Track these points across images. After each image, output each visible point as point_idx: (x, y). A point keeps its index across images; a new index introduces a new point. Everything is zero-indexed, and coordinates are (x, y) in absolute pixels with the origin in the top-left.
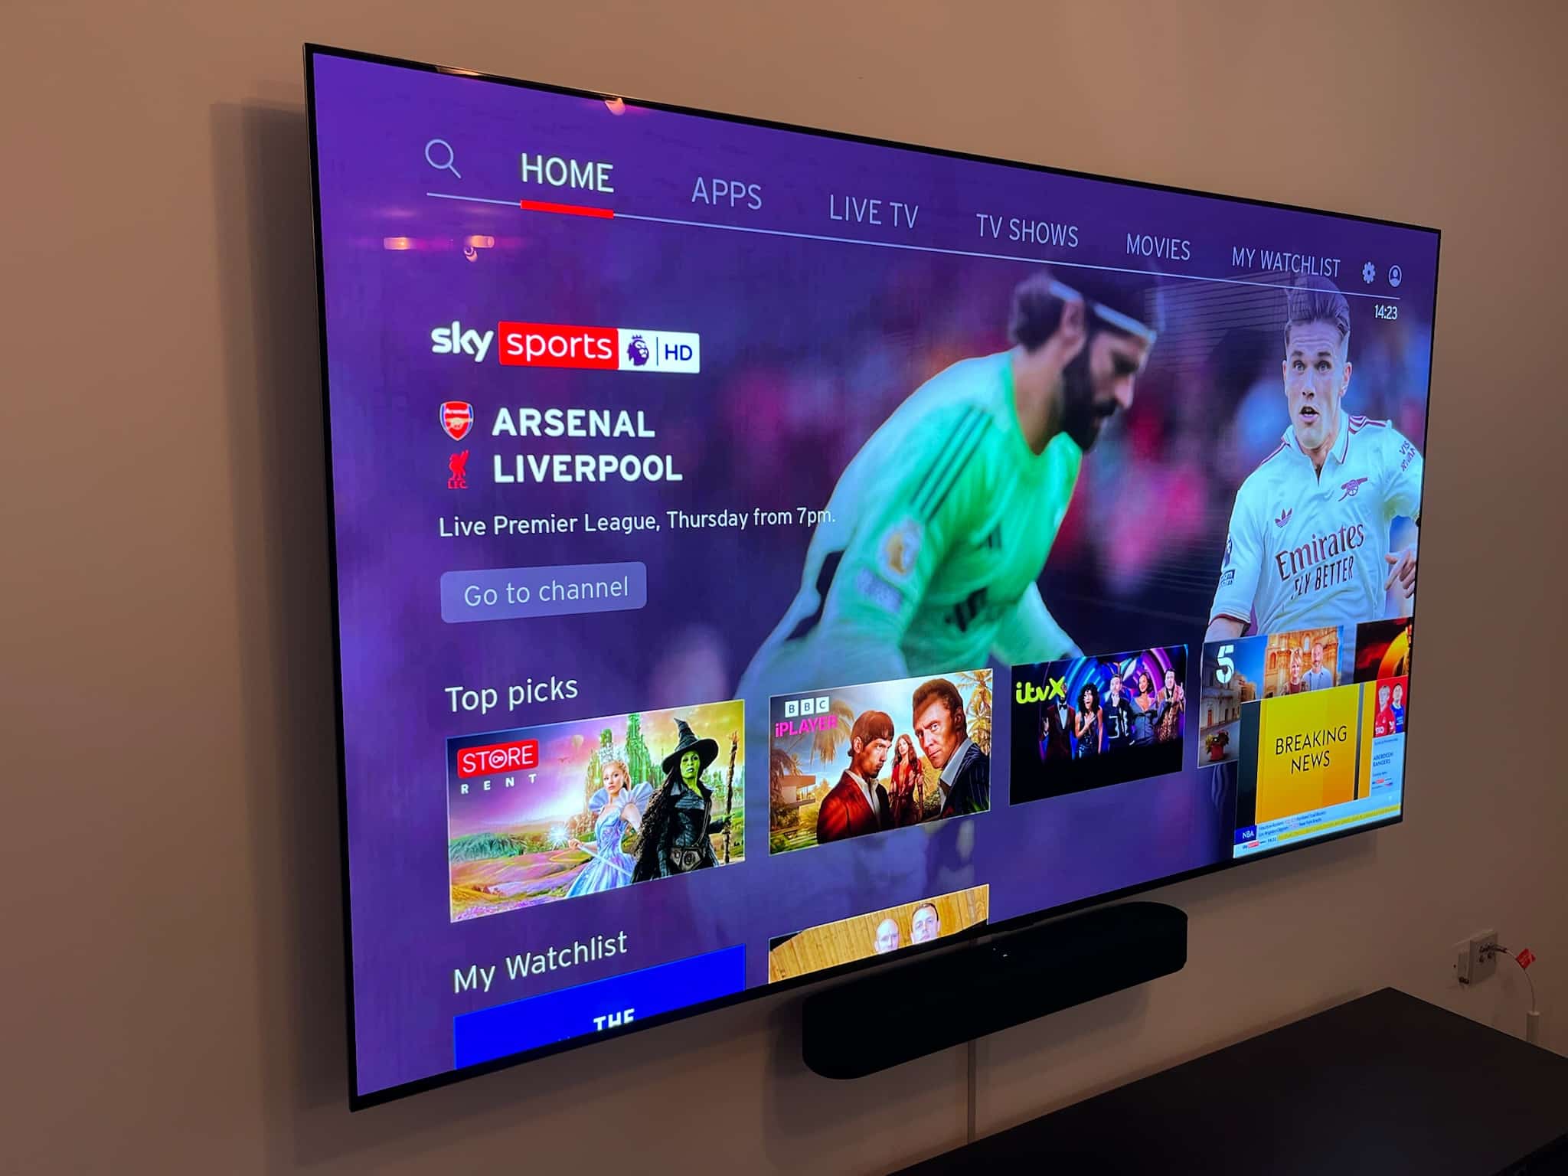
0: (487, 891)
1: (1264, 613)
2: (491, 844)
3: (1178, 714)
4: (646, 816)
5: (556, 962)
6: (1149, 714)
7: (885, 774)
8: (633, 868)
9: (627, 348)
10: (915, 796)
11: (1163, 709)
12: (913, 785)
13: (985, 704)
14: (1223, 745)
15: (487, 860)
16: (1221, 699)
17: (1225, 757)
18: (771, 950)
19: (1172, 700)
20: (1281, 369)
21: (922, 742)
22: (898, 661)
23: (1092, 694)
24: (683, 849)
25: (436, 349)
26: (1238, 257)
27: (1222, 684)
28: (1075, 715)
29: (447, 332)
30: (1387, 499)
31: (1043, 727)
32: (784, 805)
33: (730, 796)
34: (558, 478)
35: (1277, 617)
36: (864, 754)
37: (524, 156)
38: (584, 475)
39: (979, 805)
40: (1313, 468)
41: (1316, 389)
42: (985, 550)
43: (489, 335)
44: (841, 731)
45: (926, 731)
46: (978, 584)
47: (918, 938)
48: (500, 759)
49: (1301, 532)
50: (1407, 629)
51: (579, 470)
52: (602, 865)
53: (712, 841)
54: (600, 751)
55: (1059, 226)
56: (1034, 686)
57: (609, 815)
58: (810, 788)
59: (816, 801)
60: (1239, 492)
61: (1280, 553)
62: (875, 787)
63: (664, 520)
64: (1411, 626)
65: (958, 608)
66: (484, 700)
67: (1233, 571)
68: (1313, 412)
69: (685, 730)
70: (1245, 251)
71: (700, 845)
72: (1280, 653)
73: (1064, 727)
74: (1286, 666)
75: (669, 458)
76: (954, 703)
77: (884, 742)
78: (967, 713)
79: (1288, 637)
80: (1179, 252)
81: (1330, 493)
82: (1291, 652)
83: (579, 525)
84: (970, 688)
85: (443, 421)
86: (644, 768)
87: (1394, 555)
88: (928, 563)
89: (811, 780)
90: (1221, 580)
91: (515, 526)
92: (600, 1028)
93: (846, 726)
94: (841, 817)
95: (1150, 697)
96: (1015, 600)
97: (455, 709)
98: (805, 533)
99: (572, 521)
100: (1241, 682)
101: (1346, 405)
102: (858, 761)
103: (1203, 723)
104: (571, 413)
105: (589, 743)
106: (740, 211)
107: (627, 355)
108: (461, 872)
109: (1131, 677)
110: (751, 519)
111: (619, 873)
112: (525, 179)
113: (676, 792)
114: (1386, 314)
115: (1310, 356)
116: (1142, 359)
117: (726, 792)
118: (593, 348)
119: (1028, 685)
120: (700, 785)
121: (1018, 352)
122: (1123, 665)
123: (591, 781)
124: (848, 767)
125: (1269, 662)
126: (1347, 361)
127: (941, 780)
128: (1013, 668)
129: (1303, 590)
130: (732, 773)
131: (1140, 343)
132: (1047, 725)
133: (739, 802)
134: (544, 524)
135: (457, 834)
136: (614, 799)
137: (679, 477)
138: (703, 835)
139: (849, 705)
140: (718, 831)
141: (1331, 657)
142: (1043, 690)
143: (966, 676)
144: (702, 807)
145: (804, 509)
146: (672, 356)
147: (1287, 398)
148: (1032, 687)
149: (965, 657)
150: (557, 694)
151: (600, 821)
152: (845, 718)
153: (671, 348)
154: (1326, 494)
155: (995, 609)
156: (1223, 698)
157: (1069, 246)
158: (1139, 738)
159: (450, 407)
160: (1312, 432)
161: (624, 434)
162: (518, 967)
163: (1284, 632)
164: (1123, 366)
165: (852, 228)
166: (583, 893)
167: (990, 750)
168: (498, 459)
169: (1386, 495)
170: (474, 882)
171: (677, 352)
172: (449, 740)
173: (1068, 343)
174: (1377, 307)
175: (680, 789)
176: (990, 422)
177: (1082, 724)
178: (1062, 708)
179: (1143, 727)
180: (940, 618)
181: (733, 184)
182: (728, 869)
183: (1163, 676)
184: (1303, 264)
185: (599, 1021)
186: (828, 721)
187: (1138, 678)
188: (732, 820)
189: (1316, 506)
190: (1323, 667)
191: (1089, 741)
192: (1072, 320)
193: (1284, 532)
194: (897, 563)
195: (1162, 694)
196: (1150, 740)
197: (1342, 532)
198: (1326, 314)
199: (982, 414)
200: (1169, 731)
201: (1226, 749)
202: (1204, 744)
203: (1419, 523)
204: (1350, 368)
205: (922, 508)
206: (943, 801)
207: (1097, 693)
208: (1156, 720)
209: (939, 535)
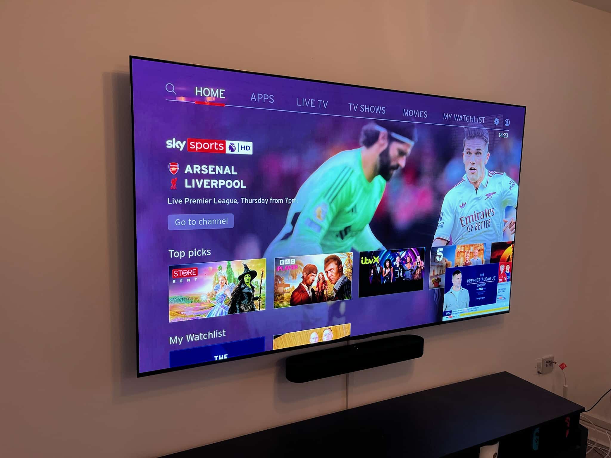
0: (180, 314)
1: (455, 237)
2: (182, 299)
3: (422, 271)
4: (233, 294)
5: (202, 338)
6: (410, 270)
7: (314, 285)
8: (228, 310)
9: (228, 146)
10: (325, 292)
11: (416, 269)
12: (324, 289)
13: (350, 264)
14: (438, 282)
15: (181, 304)
16: (438, 266)
17: (439, 286)
18: (274, 339)
19: (419, 266)
20: (462, 155)
21: (327, 275)
22: (319, 248)
23: (389, 262)
24: (245, 305)
25: (168, 147)
26: (446, 117)
27: (438, 261)
28: (382, 269)
29: (171, 141)
30: (504, 200)
31: (371, 272)
32: (279, 293)
33: (261, 289)
34: (205, 187)
35: (460, 239)
36: (307, 278)
37: (197, 88)
38: (214, 186)
39: (347, 297)
40: (474, 189)
41: (476, 161)
42: (351, 213)
43: (184, 142)
44: (299, 270)
45: (329, 272)
46: (348, 224)
47: (325, 339)
48: (186, 273)
49: (470, 210)
50: (511, 245)
51: (212, 184)
52: (217, 309)
53: (254, 303)
54: (218, 272)
55: (378, 107)
56: (368, 258)
57: (220, 292)
58: (288, 288)
59: (290, 292)
60: (445, 196)
61: (462, 217)
62: (310, 289)
63: (239, 201)
64: (513, 244)
65: (341, 232)
66: (181, 255)
67: (443, 223)
68: (475, 169)
69: (246, 267)
70: (448, 115)
71: (251, 304)
72: (461, 252)
73: (378, 273)
74: (464, 256)
75: (242, 181)
76: (339, 263)
77: (314, 274)
78: (344, 265)
79: (464, 246)
80: (423, 115)
81: (481, 198)
82: (465, 252)
83: (212, 201)
84: (345, 258)
85: (169, 169)
86: (232, 278)
87: (506, 220)
88: (330, 217)
89: (289, 285)
90: (438, 226)
91: (192, 201)
92: (216, 359)
93: (301, 269)
94: (299, 298)
95: (411, 264)
96: (361, 230)
97: (171, 257)
98: (287, 206)
99: (210, 200)
100: (446, 261)
101: (487, 167)
102: (305, 280)
103: (431, 274)
104: (210, 167)
105: (214, 270)
106: (267, 104)
107: (229, 149)
108: (173, 307)
109: (403, 258)
110: (269, 201)
111: (223, 311)
112: (197, 95)
113: (243, 286)
114: (503, 136)
115: (473, 150)
116: (409, 151)
117: (259, 287)
118: (217, 146)
119: (366, 258)
120: (251, 285)
121: (363, 149)
122: (401, 253)
123: (215, 282)
124: (301, 282)
125: (457, 255)
126: (488, 152)
127: (334, 288)
128: (361, 252)
129: (470, 231)
130: (261, 282)
131: (408, 145)
132: (372, 272)
133: (264, 291)
134: (201, 201)
135: (171, 296)
136: (222, 287)
137: (245, 187)
138: (251, 301)
139: (301, 262)
140: (257, 300)
141: (481, 254)
142: (371, 260)
143: (343, 254)
144: (251, 292)
145: (287, 198)
146: (243, 149)
147: (464, 164)
148: (367, 259)
149: (343, 248)
150: (204, 254)
151: (218, 294)
152: (301, 266)
153: (243, 147)
154: (479, 198)
155: (354, 233)
156: (439, 266)
157: (382, 114)
158: (406, 278)
159: (172, 164)
160: (474, 176)
161: (227, 173)
162: (190, 338)
163: (463, 244)
164: (402, 153)
165: (304, 108)
166: (211, 316)
167: (352, 279)
168: (186, 181)
169: (504, 198)
170: (176, 310)
171: (245, 148)
172: (170, 266)
173: (382, 145)
174: (500, 133)
175: (244, 285)
176: (353, 171)
177: (385, 272)
178: (378, 267)
179: (408, 275)
180: (334, 235)
181: (264, 95)
182: (260, 312)
183: (416, 258)
184: (470, 119)
185: (216, 357)
186: (295, 267)
187: (406, 258)
188: (261, 297)
189: (475, 202)
190: (478, 257)
191: (388, 278)
192: (383, 138)
193: (463, 210)
194: (319, 216)
195: (415, 264)
196: (411, 279)
197: (486, 211)
198: (480, 136)
199: (350, 169)
200: (418, 276)
201: (440, 284)
202: (432, 281)
203: (516, 208)
204: (489, 154)
205: (329, 199)
206: (334, 295)
207: (391, 262)
208: (413, 272)
209: (334, 208)
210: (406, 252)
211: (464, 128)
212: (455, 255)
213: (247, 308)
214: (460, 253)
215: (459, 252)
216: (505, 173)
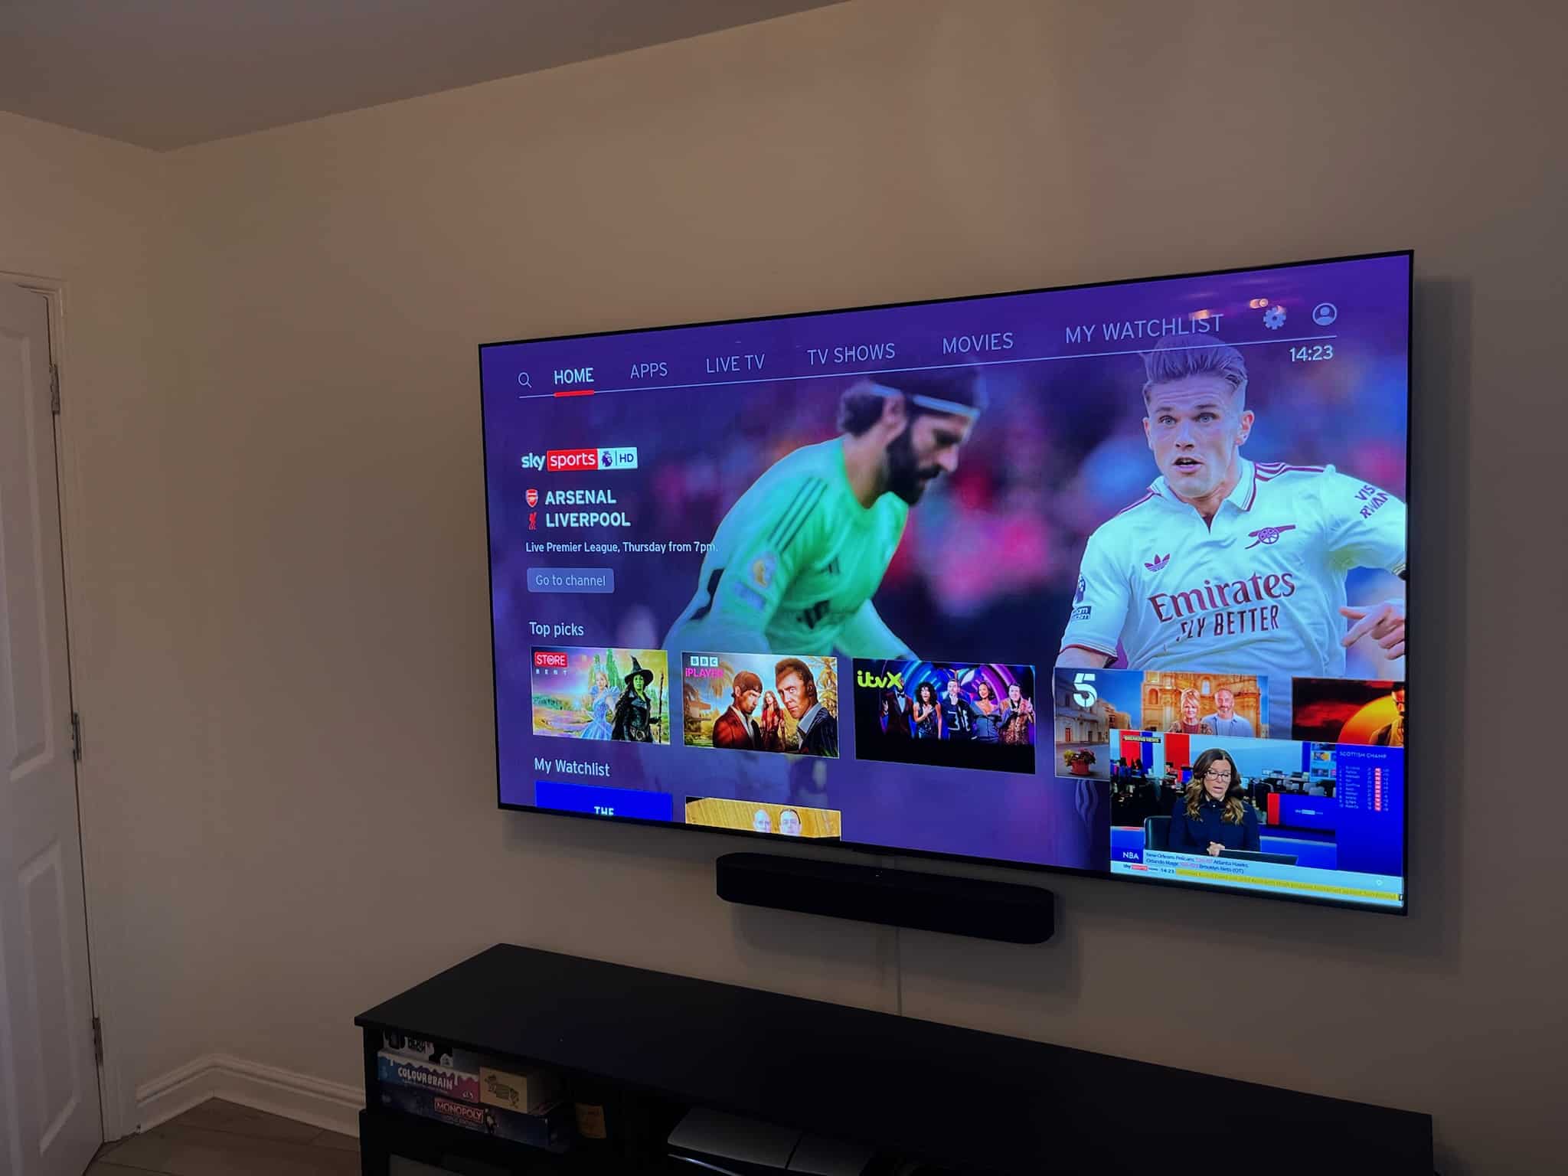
0: (547, 724)
1: (1137, 650)
2: (549, 701)
3: (1028, 724)
4: (617, 705)
5: (577, 770)
6: (993, 718)
7: (757, 714)
8: (611, 732)
9: (602, 458)
10: (779, 733)
11: (1008, 716)
12: (778, 727)
13: (831, 681)
14: (1087, 763)
15: (547, 708)
16: (1082, 720)
17: (1091, 774)
18: (687, 803)
19: (1019, 711)
20: (1141, 427)
21: (783, 698)
22: (763, 642)
23: (929, 690)
24: (636, 728)
25: (524, 466)
26: (1072, 336)
27: (1081, 707)
28: (913, 704)
29: (527, 458)
30: (1335, 548)
31: (883, 707)
32: (692, 718)
34: (572, 525)
35: (1156, 656)
36: (742, 698)
37: (556, 372)
38: (584, 523)
39: (830, 753)
40: (1197, 515)
41: (1195, 438)
42: (826, 576)
43: (544, 457)
44: (727, 681)
45: (785, 691)
46: (822, 597)
47: (784, 831)
48: (551, 660)
49: (1187, 575)
50: (1393, 694)
51: (581, 520)
52: (596, 727)
53: (651, 728)
54: (594, 664)
55: (877, 346)
56: (874, 675)
57: (600, 698)
58: (708, 712)
60: (1090, 538)
62: (750, 721)
63: (621, 547)
65: (807, 612)
66: (543, 630)
67: (1089, 608)
68: (1194, 463)
69: (635, 663)
70: (1082, 329)
71: (646, 728)
72: (1164, 691)
73: (902, 711)
74: (1176, 704)
75: (623, 514)
76: (807, 677)
77: (754, 692)
78: (817, 683)
79: (1176, 676)
80: (1001, 342)
81: (1231, 540)
82: (1180, 693)
83: (582, 548)
84: (821, 669)
85: (528, 498)
86: (616, 679)
87: (1356, 610)
88: (783, 580)
89: (707, 707)
90: (1072, 614)
91: (555, 548)
92: (597, 812)
94: (727, 735)
95: (993, 703)
96: (854, 611)
97: (533, 632)
98: (700, 557)
99: (579, 546)
100: (1109, 710)
101: (1246, 452)
102: (738, 703)
103: (1059, 737)
104: (577, 492)
105: (589, 658)
106: (657, 379)
107: (602, 462)
108: (537, 711)
110: (667, 547)
111: (605, 733)
112: (556, 383)
113: (632, 695)
114: (1312, 355)
115: (1183, 409)
116: (965, 432)
117: (658, 702)
118: (587, 460)
119: (868, 674)
120: (644, 694)
121: (848, 438)
122: (960, 673)
124: (732, 704)
125: (1147, 697)
126: (1245, 409)
127: (799, 728)
128: (855, 660)
129: (1194, 633)
130: (661, 692)
131: (963, 420)
132: (886, 707)
133: (666, 709)
134: (567, 547)
135: (536, 693)
136: (602, 692)
137: (628, 524)
139: (729, 664)
140: (655, 723)
141: (1249, 707)
142: (882, 680)
143: (815, 660)
144: (646, 707)
145: (699, 543)
146: (623, 460)
147: (1152, 452)
148: (871, 675)
149: (814, 647)
150: (575, 633)
151: (596, 701)
152: (729, 673)
153: (623, 456)
154: (1224, 541)
155: (837, 616)
156: (1085, 720)
157: (888, 359)
158: (981, 736)
159: (530, 492)
160: (1195, 482)
161: (602, 502)
162: (561, 766)
163: (1168, 670)
164: (945, 440)
165: (722, 376)
166: (588, 738)
167: (837, 715)
168: (548, 516)
169: (1337, 543)
170: (541, 718)
171: (626, 458)
172: (531, 647)
173: (891, 427)
174: (1293, 350)
175: (634, 694)
176: (825, 487)
177: (921, 714)
178: (900, 697)
179: (986, 729)
180: (793, 618)
181: (651, 365)
182: (661, 747)
183: (1007, 689)
184: (1164, 327)
185: (597, 808)
186: (718, 672)
187: (978, 686)
188: (662, 719)
189: (1207, 553)
190: (1234, 714)
191: (928, 727)
192: (894, 410)
193: (1159, 576)
194: (760, 579)
195: (1007, 705)
196: (995, 740)
197: (1254, 580)
198: (1204, 366)
199: (819, 482)
200: (1017, 736)
201: (1091, 767)
202: (1063, 758)
203: (1405, 576)
204: (1250, 416)
205: (777, 544)
206: (801, 742)
207: (934, 690)
208: (999, 724)
209: (790, 562)
210: (976, 672)
211: (1142, 355)
212: (1142, 697)
213: (639, 735)
214: (1159, 695)
215: (1154, 692)
216: (1331, 468)
